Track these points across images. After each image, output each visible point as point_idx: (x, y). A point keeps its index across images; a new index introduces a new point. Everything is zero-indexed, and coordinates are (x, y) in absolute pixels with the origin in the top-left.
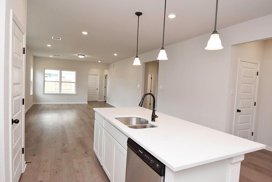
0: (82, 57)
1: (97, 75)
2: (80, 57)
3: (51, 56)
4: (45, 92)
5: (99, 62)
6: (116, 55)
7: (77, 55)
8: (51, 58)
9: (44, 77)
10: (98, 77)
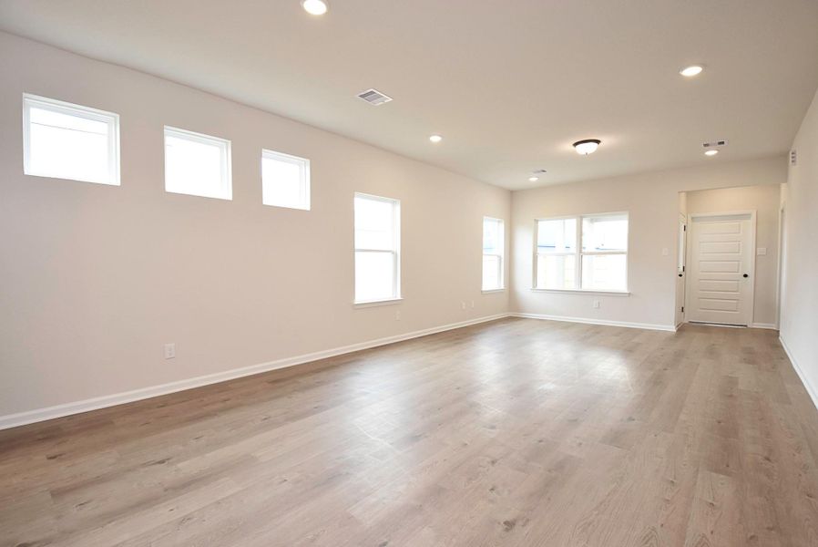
1: (746, 216)
3: (534, 179)
4: (539, 287)
5: (711, 153)
10: (749, 227)
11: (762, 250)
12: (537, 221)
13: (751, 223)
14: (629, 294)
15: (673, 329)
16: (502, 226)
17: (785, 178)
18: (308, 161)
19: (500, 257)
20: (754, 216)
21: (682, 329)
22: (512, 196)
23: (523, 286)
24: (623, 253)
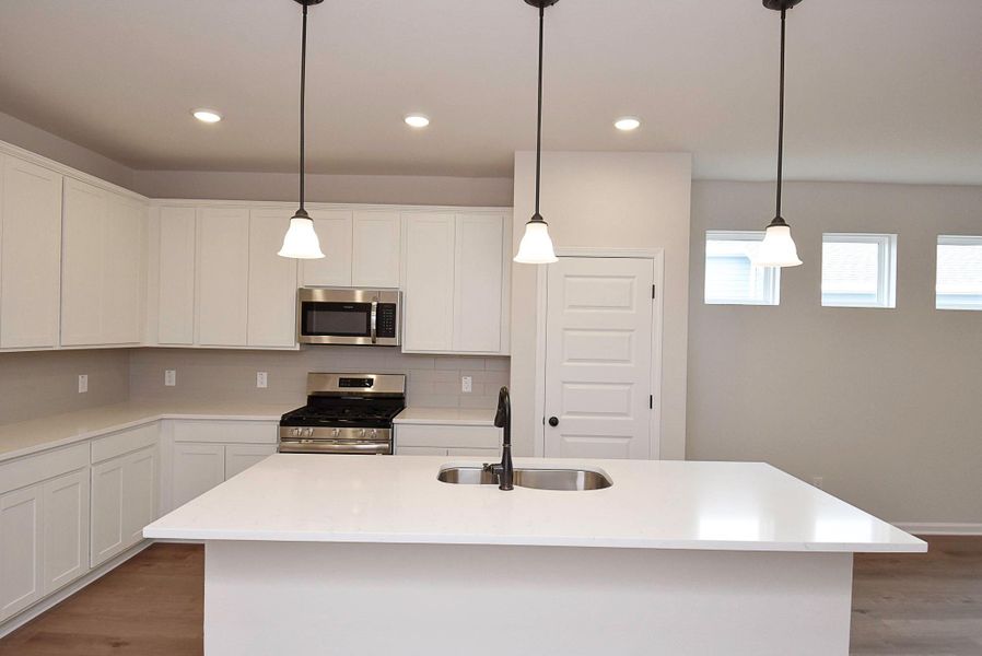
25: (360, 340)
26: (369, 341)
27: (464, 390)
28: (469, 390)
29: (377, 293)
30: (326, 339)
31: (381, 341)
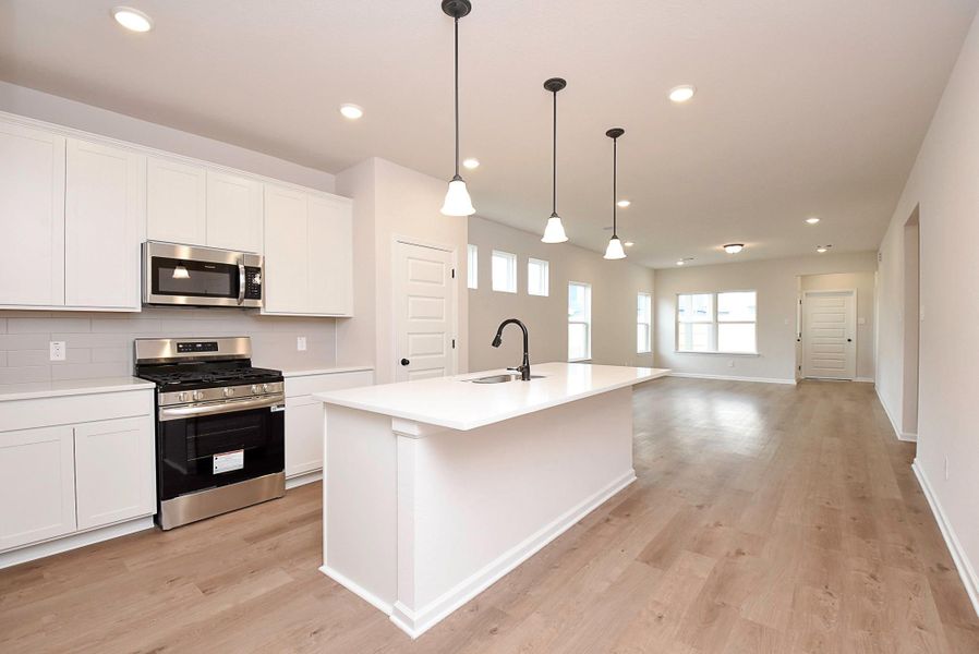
0: (737, 249)
1: (849, 293)
2: (730, 250)
3: (680, 263)
4: (681, 350)
5: (822, 251)
6: (813, 221)
7: (721, 247)
8: (681, 268)
9: (677, 311)
10: (851, 302)
11: (862, 320)
12: (678, 295)
13: (853, 298)
14: (759, 355)
15: (794, 382)
16: (649, 299)
17: (877, 270)
18: (547, 263)
19: (647, 325)
20: (855, 293)
21: (800, 382)
22: (657, 274)
23: (667, 349)
24: (752, 322)
25: (223, 301)
26: (233, 302)
27: (299, 349)
28: (304, 349)
29: (245, 256)
30: (181, 300)
31: (247, 303)
